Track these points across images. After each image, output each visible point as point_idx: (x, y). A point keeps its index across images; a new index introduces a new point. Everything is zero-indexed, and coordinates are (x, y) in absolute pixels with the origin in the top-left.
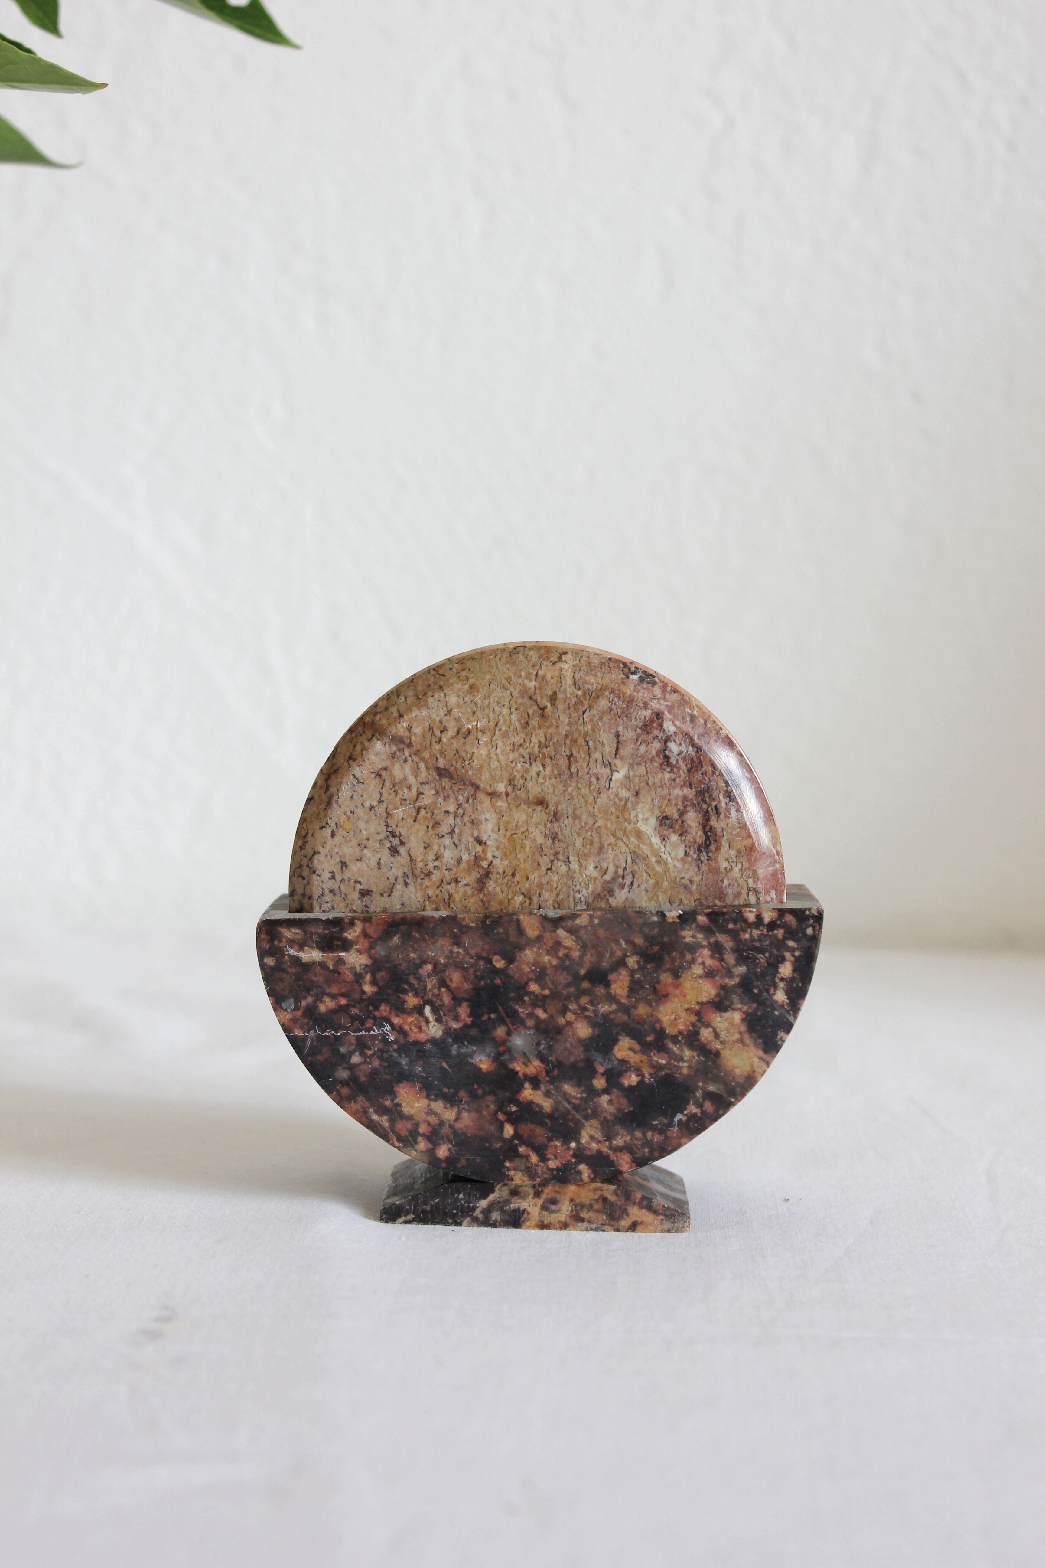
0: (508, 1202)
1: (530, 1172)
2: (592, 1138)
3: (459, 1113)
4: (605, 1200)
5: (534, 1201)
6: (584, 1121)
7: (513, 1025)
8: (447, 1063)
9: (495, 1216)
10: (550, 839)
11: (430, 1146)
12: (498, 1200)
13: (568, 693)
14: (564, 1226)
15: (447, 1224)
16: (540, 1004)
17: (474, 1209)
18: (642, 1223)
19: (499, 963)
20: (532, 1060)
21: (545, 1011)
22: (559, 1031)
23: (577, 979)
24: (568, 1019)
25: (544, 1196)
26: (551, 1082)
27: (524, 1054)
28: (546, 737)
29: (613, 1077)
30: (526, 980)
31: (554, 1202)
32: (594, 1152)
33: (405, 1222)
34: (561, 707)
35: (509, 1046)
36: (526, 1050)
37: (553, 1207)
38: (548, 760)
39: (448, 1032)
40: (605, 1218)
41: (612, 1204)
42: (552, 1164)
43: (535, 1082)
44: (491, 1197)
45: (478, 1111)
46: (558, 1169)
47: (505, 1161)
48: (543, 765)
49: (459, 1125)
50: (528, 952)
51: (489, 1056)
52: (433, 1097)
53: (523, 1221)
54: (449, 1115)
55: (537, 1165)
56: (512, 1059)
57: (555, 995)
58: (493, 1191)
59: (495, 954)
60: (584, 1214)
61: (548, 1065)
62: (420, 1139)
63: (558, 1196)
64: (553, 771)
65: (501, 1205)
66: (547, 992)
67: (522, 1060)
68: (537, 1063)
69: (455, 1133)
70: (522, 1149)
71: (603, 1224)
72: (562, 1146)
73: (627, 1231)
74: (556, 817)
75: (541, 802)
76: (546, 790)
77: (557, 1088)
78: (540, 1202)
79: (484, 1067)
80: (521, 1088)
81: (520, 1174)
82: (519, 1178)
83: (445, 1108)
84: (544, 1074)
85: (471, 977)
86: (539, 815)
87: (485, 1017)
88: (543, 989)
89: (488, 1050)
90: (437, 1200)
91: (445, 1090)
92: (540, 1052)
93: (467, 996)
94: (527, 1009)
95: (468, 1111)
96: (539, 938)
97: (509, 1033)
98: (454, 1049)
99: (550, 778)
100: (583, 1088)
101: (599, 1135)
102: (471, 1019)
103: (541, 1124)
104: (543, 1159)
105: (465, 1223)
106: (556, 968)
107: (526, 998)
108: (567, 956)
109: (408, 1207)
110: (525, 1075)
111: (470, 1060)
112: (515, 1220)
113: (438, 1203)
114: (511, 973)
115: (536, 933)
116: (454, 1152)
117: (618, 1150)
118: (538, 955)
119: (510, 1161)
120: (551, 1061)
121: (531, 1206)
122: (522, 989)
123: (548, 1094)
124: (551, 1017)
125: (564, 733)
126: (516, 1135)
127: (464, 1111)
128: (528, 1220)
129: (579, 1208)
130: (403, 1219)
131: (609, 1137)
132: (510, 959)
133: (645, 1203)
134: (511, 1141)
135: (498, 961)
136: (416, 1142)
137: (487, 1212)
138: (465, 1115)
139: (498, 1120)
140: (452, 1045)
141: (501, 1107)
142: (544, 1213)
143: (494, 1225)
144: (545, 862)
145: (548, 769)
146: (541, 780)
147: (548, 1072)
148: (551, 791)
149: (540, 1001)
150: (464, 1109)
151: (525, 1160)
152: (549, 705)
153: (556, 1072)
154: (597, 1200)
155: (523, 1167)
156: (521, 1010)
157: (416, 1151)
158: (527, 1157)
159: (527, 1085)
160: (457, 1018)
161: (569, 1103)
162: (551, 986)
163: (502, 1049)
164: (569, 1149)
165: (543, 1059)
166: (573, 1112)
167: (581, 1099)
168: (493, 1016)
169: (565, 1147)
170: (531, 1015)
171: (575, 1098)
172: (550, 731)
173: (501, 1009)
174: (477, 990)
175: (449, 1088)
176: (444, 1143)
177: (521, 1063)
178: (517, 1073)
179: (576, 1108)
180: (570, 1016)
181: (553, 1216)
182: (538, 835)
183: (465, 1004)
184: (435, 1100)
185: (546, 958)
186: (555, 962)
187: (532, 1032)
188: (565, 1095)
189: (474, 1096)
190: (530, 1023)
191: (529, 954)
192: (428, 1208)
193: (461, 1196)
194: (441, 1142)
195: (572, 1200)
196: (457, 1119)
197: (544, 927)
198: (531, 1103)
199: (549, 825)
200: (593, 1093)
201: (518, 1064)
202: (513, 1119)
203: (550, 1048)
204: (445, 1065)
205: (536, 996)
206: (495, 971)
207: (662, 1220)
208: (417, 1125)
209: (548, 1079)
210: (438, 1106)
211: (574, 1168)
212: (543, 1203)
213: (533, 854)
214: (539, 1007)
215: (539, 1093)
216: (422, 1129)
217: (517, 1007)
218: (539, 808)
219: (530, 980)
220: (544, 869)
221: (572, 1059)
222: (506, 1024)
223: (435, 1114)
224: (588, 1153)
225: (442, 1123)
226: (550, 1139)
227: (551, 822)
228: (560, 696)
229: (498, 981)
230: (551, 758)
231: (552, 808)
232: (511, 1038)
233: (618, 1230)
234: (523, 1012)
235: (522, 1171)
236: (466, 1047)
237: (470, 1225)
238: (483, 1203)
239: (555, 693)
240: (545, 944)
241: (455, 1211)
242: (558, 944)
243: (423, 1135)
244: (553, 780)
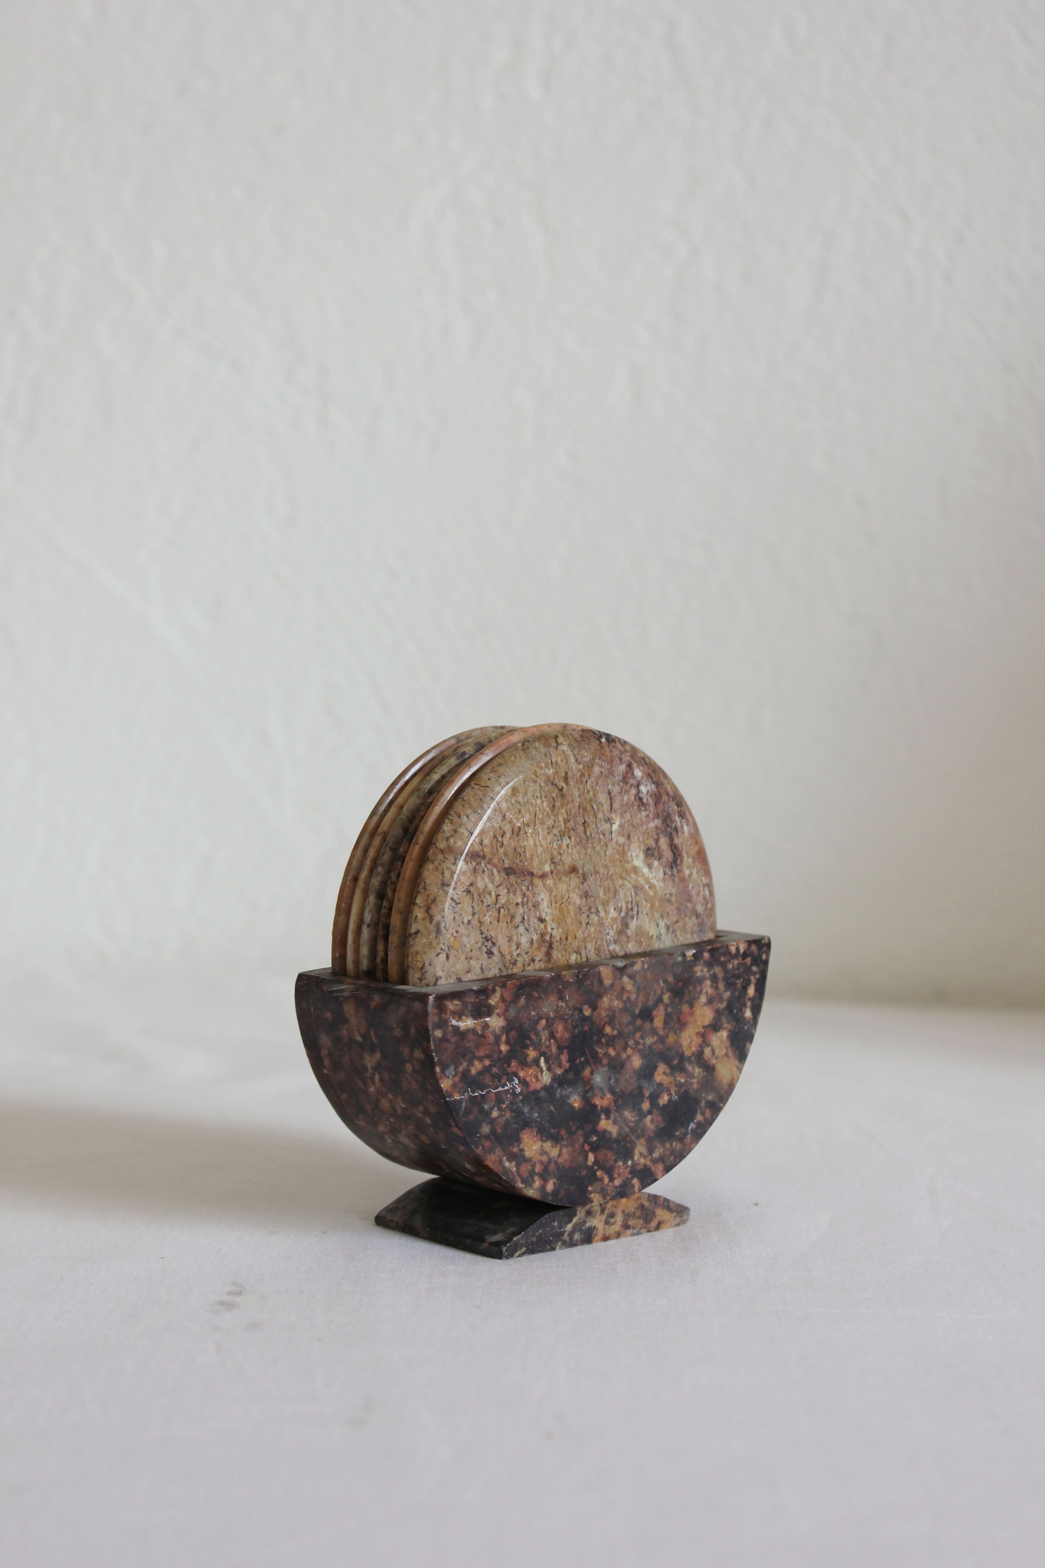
0: (584, 1222)
1: (603, 1192)
2: (641, 1154)
3: (561, 1150)
4: (642, 1206)
5: (601, 1217)
6: (636, 1141)
7: (595, 1064)
8: (554, 1106)
9: (577, 1236)
10: (584, 898)
11: (542, 1182)
12: (579, 1221)
13: (574, 770)
14: (618, 1235)
15: (547, 1250)
16: (611, 1043)
17: (563, 1234)
18: (663, 1221)
19: (587, 1012)
20: (606, 1093)
21: (614, 1049)
22: (622, 1065)
23: (635, 1017)
24: (628, 1054)
25: (607, 1212)
26: (617, 1111)
27: (601, 1089)
28: (567, 813)
29: (654, 1098)
30: (603, 1023)
31: (612, 1215)
32: (642, 1167)
33: (520, 1256)
34: (572, 783)
35: (592, 1084)
36: (602, 1085)
37: (612, 1220)
38: (572, 832)
39: (555, 1079)
40: (642, 1222)
41: (647, 1209)
42: (617, 1182)
43: (607, 1112)
44: (575, 1220)
45: (573, 1145)
46: (621, 1186)
47: (588, 1186)
48: (570, 838)
49: (561, 1160)
50: (605, 999)
51: (579, 1095)
52: (544, 1139)
53: (594, 1237)
54: (554, 1152)
55: (608, 1185)
56: (594, 1095)
57: (620, 1034)
58: (575, 1215)
59: (585, 1004)
60: (630, 1223)
61: (615, 1097)
62: (536, 1178)
63: (614, 1209)
64: (576, 839)
65: (580, 1226)
66: (615, 1032)
67: (600, 1095)
68: (609, 1096)
69: (558, 1167)
70: (599, 1173)
71: (641, 1228)
72: (623, 1165)
73: (655, 1231)
74: (584, 878)
75: (574, 870)
76: (575, 858)
77: (621, 1115)
78: (604, 1217)
79: (576, 1105)
80: (599, 1119)
81: (597, 1195)
82: (596, 1198)
83: (552, 1147)
84: (613, 1105)
85: (570, 1027)
86: (574, 880)
87: (577, 1062)
88: (613, 1030)
89: (579, 1090)
90: (540, 1231)
91: (552, 1131)
92: (611, 1085)
93: (566, 1045)
94: (603, 1050)
95: (566, 1146)
96: (612, 985)
97: (592, 1073)
98: (558, 1093)
99: (575, 847)
100: (636, 1112)
101: (645, 1151)
102: (569, 1064)
103: (610, 1148)
104: (612, 1179)
105: (558, 1247)
106: (622, 1010)
107: (603, 1040)
108: (628, 998)
109: (521, 1242)
110: (602, 1107)
111: (568, 1101)
112: (588, 1238)
113: (541, 1233)
114: (594, 1018)
115: (610, 981)
116: (557, 1185)
117: (655, 1161)
118: (611, 1000)
119: (592, 1185)
120: (617, 1092)
121: (597, 1222)
122: (601, 1031)
123: (615, 1122)
124: (618, 1054)
125: (577, 805)
126: (596, 1162)
127: (564, 1147)
128: (597, 1235)
129: (627, 1217)
130: (519, 1253)
131: (651, 1151)
132: (594, 1007)
133: (666, 1204)
134: (592, 1167)
135: (587, 1010)
136: (534, 1182)
137: (571, 1234)
138: (564, 1150)
139: (584, 1150)
140: (557, 1090)
141: (586, 1140)
142: (607, 1226)
143: (575, 1245)
144: (584, 918)
145: (573, 839)
146: (570, 851)
147: (616, 1102)
148: (578, 858)
149: (611, 1041)
150: (564, 1145)
151: (600, 1183)
152: (564, 785)
153: (620, 1102)
154: (637, 1208)
155: (599, 1189)
156: (600, 1051)
157: (533, 1189)
158: (601, 1180)
159: (603, 1116)
160: (560, 1065)
161: (628, 1126)
162: (618, 1027)
163: (588, 1087)
164: (627, 1167)
165: (612, 1092)
166: (630, 1134)
167: (635, 1122)
168: (582, 1059)
169: (625, 1166)
170: (606, 1054)
171: (631, 1121)
172: (569, 806)
173: (588, 1053)
174: (573, 1037)
175: (554, 1129)
176: (551, 1178)
177: (599, 1098)
178: (596, 1107)
179: (633, 1130)
180: (629, 1051)
181: (612, 1227)
182: (576, 899)
183: (565, 1052)
184: (546, 1141)
185: (616, 1003)
186: (621, 1005)
187: (606, 1069)
188: (625, 1120)
189: (571, 1133)
190: (605, 1061)
191: (605, 1001)
192: (534, 1239)
193: (556, 1224)
194: (549, 1178)
195: (623, 1212)
196: (559, 1155)
197: (615, 976)
198: (605, 1131)
199: (581, 886)
200: (642, 1115)
201: (598, 1099)
202: (594, 1148)
203: (617, 1080)
204: (552, 1108)
205: (609, 1037)
206: (585, 1019)
207: (675, 1216)
208: (534, 1166)
209: (615, 1108)
210: (547, 1145)
211: (631, 1183)
212: (606, 1218)
213: (576, 916)
214: (611, 1046)
215: (610, 1121)
216: (538, 1169)
217: (597, 1049)
218: (573, 875)
219: (606, 1023)
220: (584, 925)
221: (630, 1088)
222: (591, 1066)
223: (546, 1153)
224: (638, 1168)
225: (550, 1160)
226: (616, 1161)
227: (583, 883)
228: (570, 774)
229: (586, 1028)
230: (573, 830)
231: (580, 871)
232: (593, 1076)
233: (649, 1231)
234: (601, 1052)
235: (598, 1192)
236: (566, 1089)
237: (561, 1248)
238: (569, 1227)
239: (566, 773)
240: (615, 991)
241: (551, 1238)
242: (623, 989)
243: (538, 1174)
244: (578, 847)
